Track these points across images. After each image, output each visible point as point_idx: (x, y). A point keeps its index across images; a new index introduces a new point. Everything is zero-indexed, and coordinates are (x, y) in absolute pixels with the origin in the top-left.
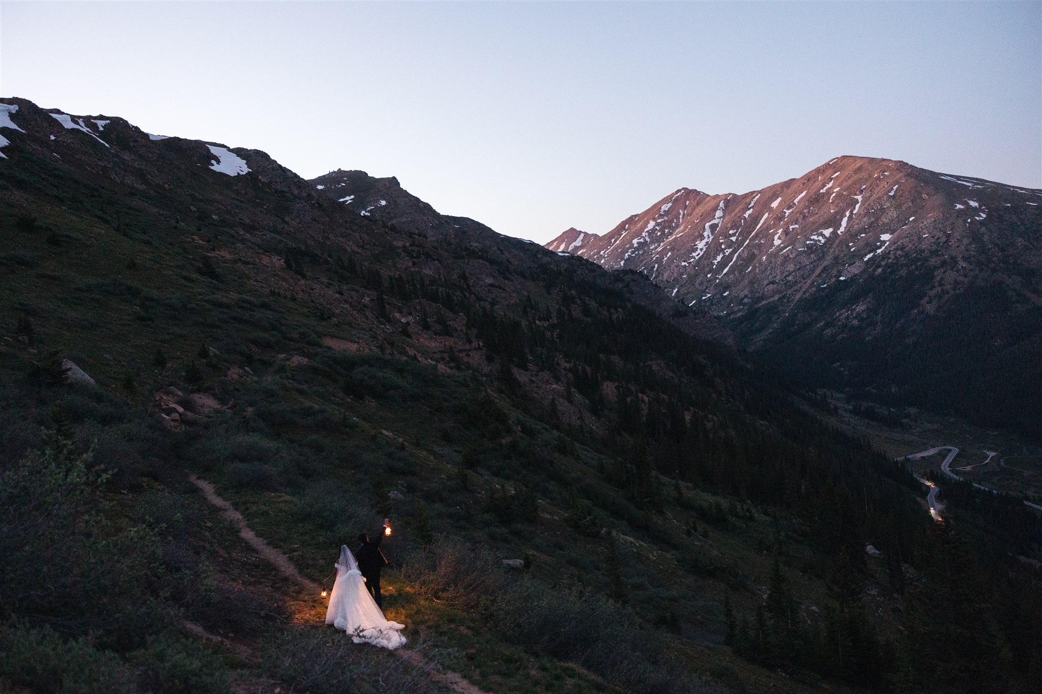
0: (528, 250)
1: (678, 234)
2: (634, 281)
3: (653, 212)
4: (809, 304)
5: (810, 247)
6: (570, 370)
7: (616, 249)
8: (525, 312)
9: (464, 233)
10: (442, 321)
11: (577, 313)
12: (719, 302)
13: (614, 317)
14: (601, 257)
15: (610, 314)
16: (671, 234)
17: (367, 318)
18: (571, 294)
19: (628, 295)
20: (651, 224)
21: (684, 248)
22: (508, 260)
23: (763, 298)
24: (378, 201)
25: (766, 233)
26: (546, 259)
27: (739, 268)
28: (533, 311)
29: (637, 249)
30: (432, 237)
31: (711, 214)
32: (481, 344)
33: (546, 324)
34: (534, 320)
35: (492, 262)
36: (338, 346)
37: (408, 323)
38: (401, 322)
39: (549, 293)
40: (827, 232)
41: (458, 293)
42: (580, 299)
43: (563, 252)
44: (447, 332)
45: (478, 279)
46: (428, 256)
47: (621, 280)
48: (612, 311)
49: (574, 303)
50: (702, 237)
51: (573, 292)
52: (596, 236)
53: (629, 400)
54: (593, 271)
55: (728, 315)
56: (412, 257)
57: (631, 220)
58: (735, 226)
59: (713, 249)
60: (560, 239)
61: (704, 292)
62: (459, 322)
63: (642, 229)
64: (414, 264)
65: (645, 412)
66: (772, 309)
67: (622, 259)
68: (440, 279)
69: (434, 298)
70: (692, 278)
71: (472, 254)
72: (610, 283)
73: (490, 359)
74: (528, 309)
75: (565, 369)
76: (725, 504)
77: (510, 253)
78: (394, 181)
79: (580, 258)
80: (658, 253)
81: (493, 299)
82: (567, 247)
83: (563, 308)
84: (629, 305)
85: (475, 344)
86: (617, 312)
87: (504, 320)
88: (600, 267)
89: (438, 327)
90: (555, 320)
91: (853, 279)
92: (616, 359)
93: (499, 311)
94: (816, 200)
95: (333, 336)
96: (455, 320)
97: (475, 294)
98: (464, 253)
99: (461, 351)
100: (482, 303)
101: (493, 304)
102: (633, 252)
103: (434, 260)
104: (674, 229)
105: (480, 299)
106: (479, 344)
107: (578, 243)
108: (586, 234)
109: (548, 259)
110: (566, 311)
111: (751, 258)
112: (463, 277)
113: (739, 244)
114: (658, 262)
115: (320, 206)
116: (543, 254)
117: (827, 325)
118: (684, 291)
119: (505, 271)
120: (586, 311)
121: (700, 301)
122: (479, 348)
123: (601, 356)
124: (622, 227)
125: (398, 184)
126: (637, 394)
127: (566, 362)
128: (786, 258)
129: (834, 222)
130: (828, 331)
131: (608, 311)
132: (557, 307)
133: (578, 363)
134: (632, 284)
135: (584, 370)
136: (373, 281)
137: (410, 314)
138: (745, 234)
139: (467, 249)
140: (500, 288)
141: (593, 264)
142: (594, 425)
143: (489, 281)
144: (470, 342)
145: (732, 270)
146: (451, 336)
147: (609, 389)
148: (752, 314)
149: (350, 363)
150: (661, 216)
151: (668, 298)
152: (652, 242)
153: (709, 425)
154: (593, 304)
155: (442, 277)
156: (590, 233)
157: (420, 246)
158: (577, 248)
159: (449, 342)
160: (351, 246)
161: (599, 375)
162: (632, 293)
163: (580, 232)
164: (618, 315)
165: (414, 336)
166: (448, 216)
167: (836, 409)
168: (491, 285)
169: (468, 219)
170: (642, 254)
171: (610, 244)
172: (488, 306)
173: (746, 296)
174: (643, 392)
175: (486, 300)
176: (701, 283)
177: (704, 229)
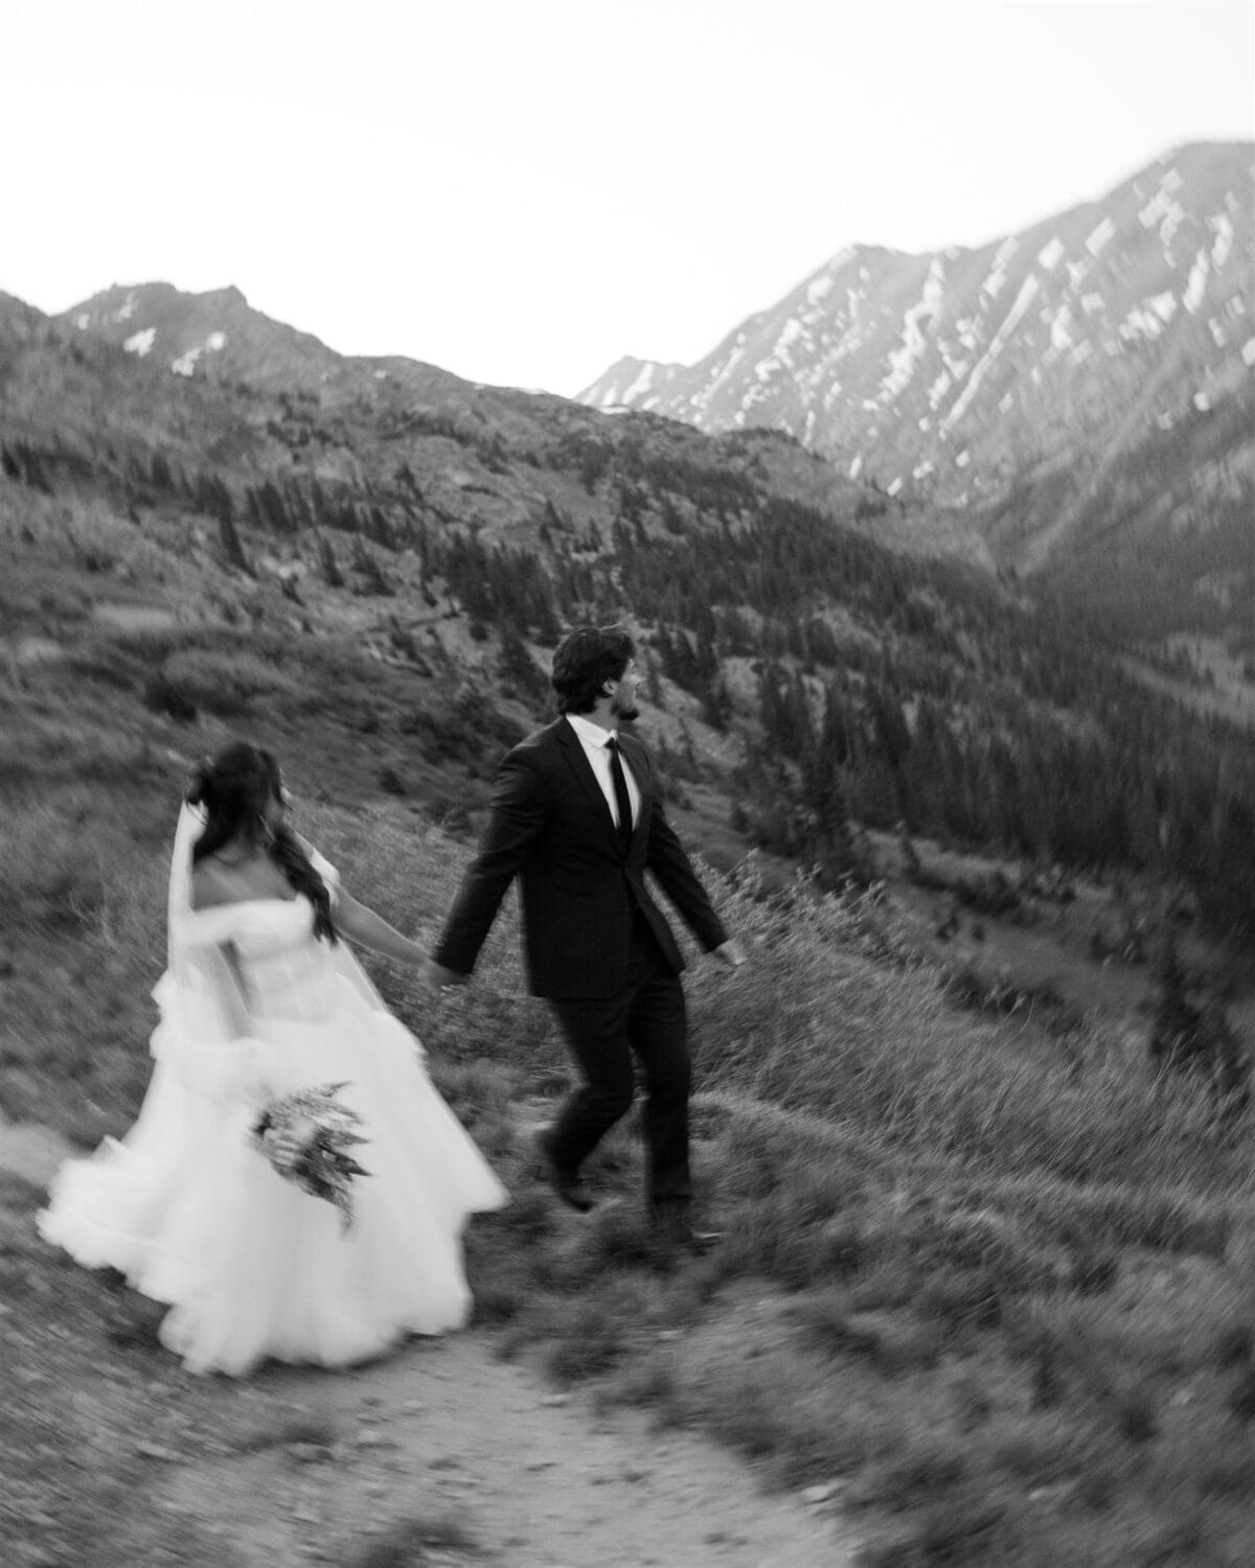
0: (538, 409)
1: (852, 342)
2: (768, 450)
3: (793, 304)
4: (1136, 463)
5: (1130, 346)
6: (653, 642)
7: (723, 388)
8: (545, 535)
9: (397, 386)
10: (366, 566)
11: (655, 528)
12: (950, 477)
13: (735, 528)
14: (695, 409)
15: (726, 523)
16: (834, 344)
17: (198, 566)
18: (639, 490)
19: (759, 483)
20: (792, 329)
21: (864, 372)
22: (498, 436)
23: (1040, 458)
24: (204, 338)
25: (1033, 323)
26: (578, 425)
27: (985, 402)
28: (563, 534)
29: (768, 385)
30: (330, 401)
31: (915, 294)
32: (457, 605)
33: (592, 557)
34: (566, 551)
35: (463, 439)
36: (130, 620)
37: (295, 578)
38: (277, 577)
39: (591, 493)
40: (1164, 305)
41: (398, 510)
42: (658, 497)
43: (614, 406)
44: (379, 586)
45: (437, 478)
46: (324, 438)
47: (742, 452)
48: (729, 516)
49: (647, 507)
50: (900, 344)
51: (643, 485)
52: (677, 366)
53: (783, 690)
54: (679, 439)
55: (971, 503)
56: (291, 445)
57: (749, 326)
58: (969, 312)
59: (928, 367)
60: (604, 383)
61: (916, 461)
62: (405, 565)
63: (773, 341)
64: (296, 458)
65: (819, 710)
66: (1061, 483)
67: (738, 408)
68: (356, 484)
69: (347, 522)
70: (888, 435)
71: (419, 425)
72: (719, 461)
73: (479, 635)
74: (552, 531)
75: (642, 641)
76: (1013, 872)
77: (500, 418)
78: (233, 296)
79: (650, 417)
80: (814, 388)
81: (475, 516)
82: (620, 394)
83: (624, 521)
84: (762, 502)
85: (444, 606)
86: (739, 516)
87: (502, 555)
88: (693, 429)
89: (361, 580)
90: (609, 547)
91: (1224, 403)
92: (747, 613)
93: (488, 538)
94: (1135, 239)
95: (117, 601)
96: (396, 565)
97: (433, 509)
98: (401, 427)
99: (415, 625)
100: (452, 527)
101: (475, 527)
102: (760, 393)
103: (337, 445)
104: (839, 333)
105: (445, 519)
106: (452, 606)
107: (642, 385)
108: (656, 364)
109: (583, 424)
110: (632, 527)
111: (1007, 378)
112: (405, 475)
113: (981, 349)
114: (817, 405)
115: (79, 357)
116: (571, 415)
117: (1178, 502)
118: (874, 461)
119: (493, 456)
120: (674, 523)
121: (909, 481)
122: (453, 615)
123: (715, 609)
124: (730, 342)
125: (243, 299)
126: (798, 677)
127: (643, 626)
129: (1175, 283)
130: (1181, 517)
131: (721, 517)
132: (611, 520)
133: (667, 625)
134: (765, 458)
135: (684, 642)
136: (212, 499)
137: (296, 556)
138: (990, 330)
139: (406, 417)
140: (486, 491)
141: (677, 424)
142: (717, 750)
143: (461, 479)
144: (432, 603)
145: (971, 408)
146: (389, 593)
147: (739, 675)
148: (1020, 497)
149: (156, 649)
150: (811, 308)
151: (840, 480)
152: (798, 366)
153: (957, 726)
154: (686, 507)
155: (360, 479)
156: (665, 361)
157: (306, 418)
158: (642, 397)
159: (385, 607)
160: (155, 436)
161: (714, 646)
162: (765, 476)
163: (644, 362)
164: (742, 523)
165: (309, 604)
166: (359, 358)
167: (1209, 676)
168: (468, 488)
169: (402, 359)
170: (781, 395)
171: (708, 379)
172: (465, 532)
173: (1004, 460)
174: (811, 672)
175: (459, 520)
176: (909, 443)
177: (903, 326)
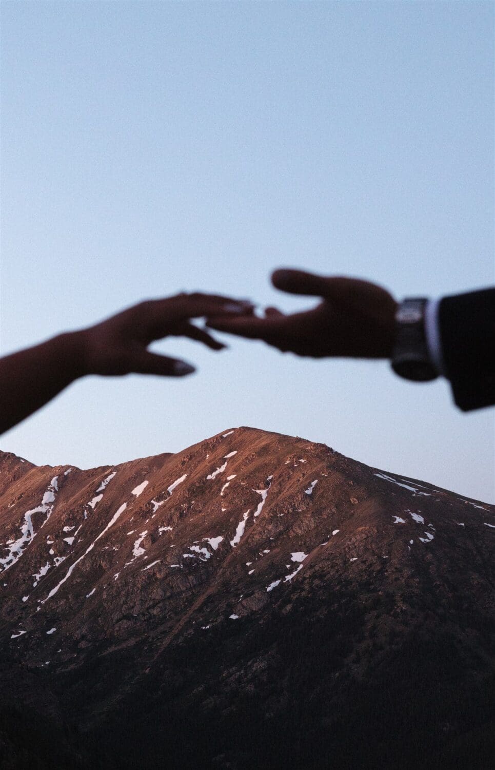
5: (188, 563)
12: (38, 645)
25: (121, 536)
27: (73, 590)
31: (35, 497)
40: (215, 542)
50: (18, 534)
55: (53, 667)
58: (73, 520)
59: (35, 555)
61: (15, 627)
66: (124, 662)
111: (93, 575)
113: (78, 549)
117: (209, 691)
121: (7, 642)
128: (151, 577)
130: (209, 702)
138: (88, 535)
145: (63, 593)
148: (92, 668)
173: (83, 637)
176: (11, 611)
177: (22, 521)
